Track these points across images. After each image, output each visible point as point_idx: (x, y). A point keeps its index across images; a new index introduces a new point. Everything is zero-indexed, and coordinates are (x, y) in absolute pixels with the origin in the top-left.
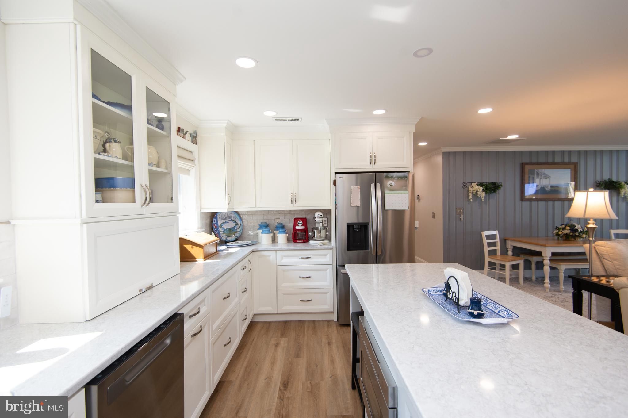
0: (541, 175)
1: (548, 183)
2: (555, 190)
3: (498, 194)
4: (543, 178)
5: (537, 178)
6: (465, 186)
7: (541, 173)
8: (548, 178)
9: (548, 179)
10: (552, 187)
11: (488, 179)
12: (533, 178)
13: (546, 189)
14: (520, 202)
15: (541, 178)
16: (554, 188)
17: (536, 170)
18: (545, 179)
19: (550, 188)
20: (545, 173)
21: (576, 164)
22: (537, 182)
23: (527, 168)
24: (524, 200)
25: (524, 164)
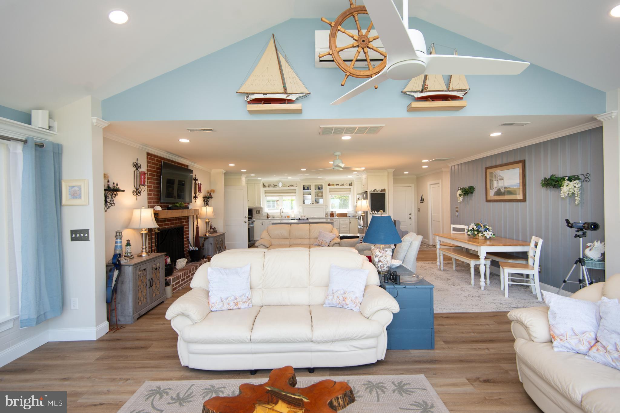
0: (498, 177)
1: (502, 185)
2: (508, 191)
3: (474, 195)
4: (499, 180)
5: (495, 180)
6: (458, 190)
7: (497, 175)
8: (503, 179)
9: (502, 181)
11: (467, 185)
12: (493, 180)
13: (501, 190)
14: (486, 203)
15: (498, 180)
17: (494, 173)
18: (500, 181)
19: (504, 189)
20: (500, 175)
21: (523, 162)
22: (495, 184)
23: (489, 171)
24: (488, 201)
25: (487, 168)
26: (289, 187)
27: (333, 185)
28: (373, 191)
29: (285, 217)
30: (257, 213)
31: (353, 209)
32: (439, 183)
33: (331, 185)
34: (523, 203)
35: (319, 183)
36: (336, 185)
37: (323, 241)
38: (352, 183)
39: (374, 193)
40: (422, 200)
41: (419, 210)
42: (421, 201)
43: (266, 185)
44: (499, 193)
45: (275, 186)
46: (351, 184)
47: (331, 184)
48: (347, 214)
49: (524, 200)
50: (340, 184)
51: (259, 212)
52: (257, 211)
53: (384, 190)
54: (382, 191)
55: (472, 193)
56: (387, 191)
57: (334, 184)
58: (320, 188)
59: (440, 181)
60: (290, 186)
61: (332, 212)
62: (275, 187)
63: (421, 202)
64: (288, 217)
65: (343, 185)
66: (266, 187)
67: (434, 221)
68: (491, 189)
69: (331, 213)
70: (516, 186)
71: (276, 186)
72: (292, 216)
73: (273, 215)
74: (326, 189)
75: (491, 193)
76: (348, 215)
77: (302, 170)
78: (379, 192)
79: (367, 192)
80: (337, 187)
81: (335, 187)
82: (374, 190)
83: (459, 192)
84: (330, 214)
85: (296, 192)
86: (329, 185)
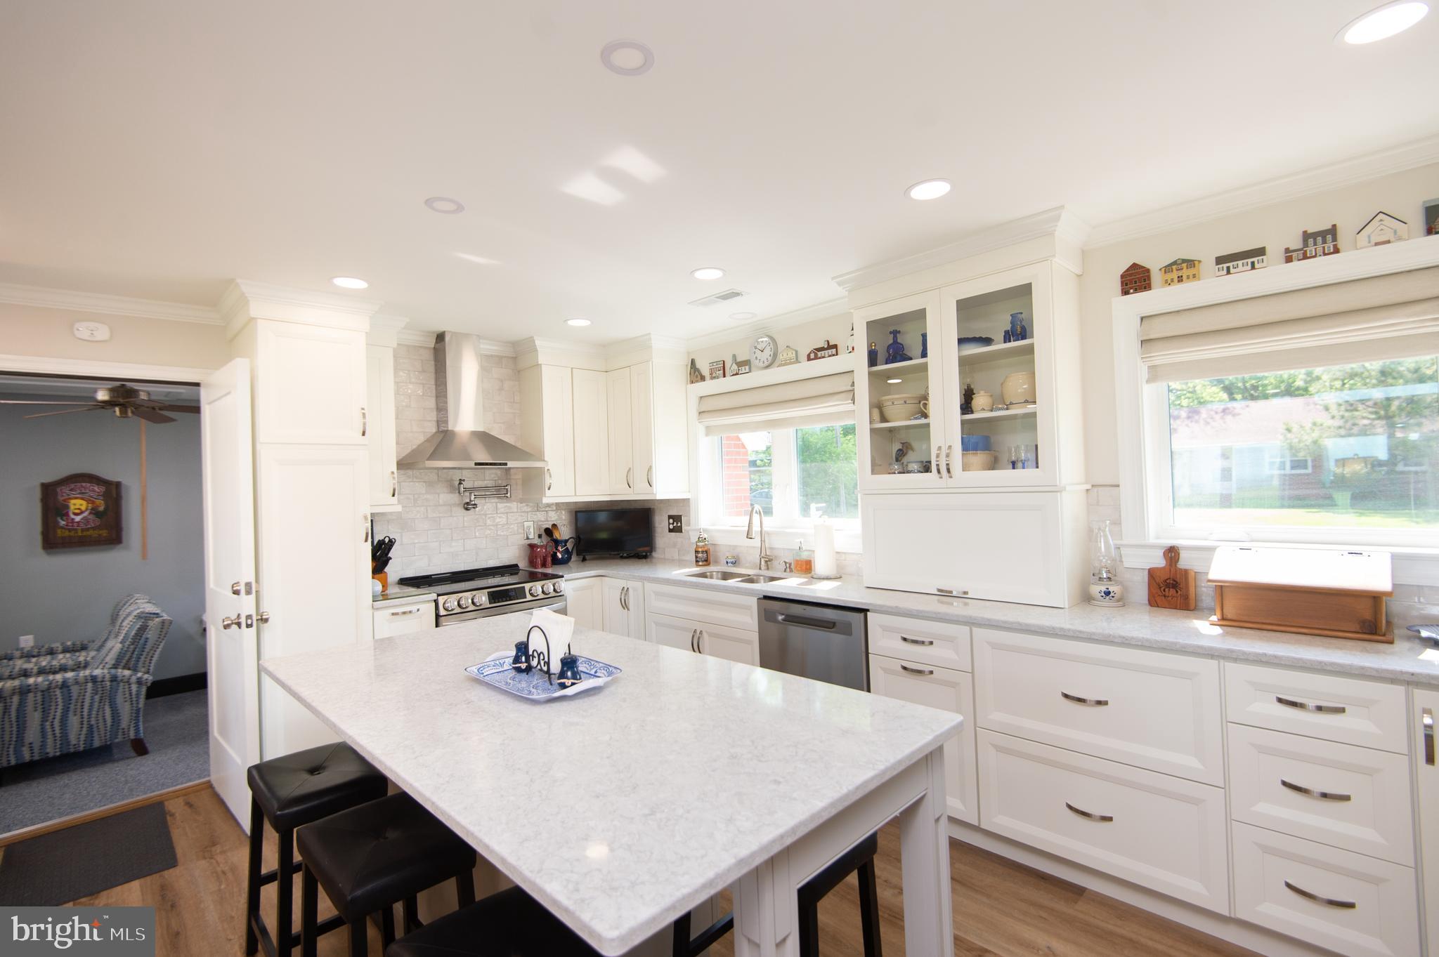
26: (809, 359)
27: (1182, 269)
30: (670, 531)
33: (1156, 277)
36: (1220, 260)
43: (705, 370)
45: (740, 364)
47: (1154, 263)
51: (676, 524)
52: (670, 517)
57: (1191, 263)
60: (815, 354)
61: (1172, 552)
62: (743, 369)
64: (807, 565)
66: (703, 378)
69: (1159, 562)
71: (746, 363)
73: (735, 547)
76: (1395, 619)
80: (1244, 282)
81: (1209, 286)
84: (1152, 573)
85: (851, 393)
86: (1135, 280)
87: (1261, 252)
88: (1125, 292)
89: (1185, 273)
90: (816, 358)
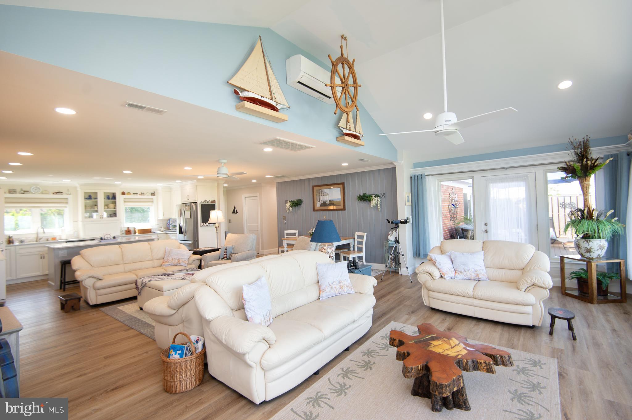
0: (323, 193)
1: (327, 199)
2: (332, 203)
3: (302, 206)
4: (324, 195)
5: (321, 196)
6: (286, 202)
7: (323, 192)
8: (327, 195)
9: (327, 196)
10: (330, 201)
11: (295, 198)
12: (319, 196)
13: (327, 202)
14: (313, 212)
16: (331, 202)
17: (320, 190)
20: (326, 192)
21: (343, 184)
22: (321, 198)
23: (315, 189)
24: (314, 210)
25: (314, 187)
26: (54, 194)
27: (129, 193)
28: (203, 202)
29: (48, 240)
31: (157, 224)
32: (257, 196)
33: (126, 194)
34: (343, 212)
35: (111, 190)
36: (134, 193)
37: (179, 259)
38: (155, 193)
39: (205, 204)
40: (235, 211)
41: (230, 221)
42: (233, 212)
44: (324, 204)
45: (24, 191)
46: (153, 194)
47: (126, 192)
48: (151, 229)
49: (344, 209)
50: (139, 193)
53: (214, 201)
54: (212, 202)
55: (300, 205)
56: (216, 202)
57: (130, 193)
58: (112, 197)
59: (258, 194)
60: (57, 193)
61: (128, 228)
62: (26, 193)
63: (233, 214)
64: (54, 239)
65: (142, 194)
67: (249, 230)
68: (318, 201)
69: (126, 229)
70: (338, 200)
71: (28, 191)
72: (64, 237)
73: (20, 238)
74: (120, 199)
75: (318, 205)
76: (152, 231)
77: (124, 172)
78: (210, 203)
79: (197, 202)
80: (135, 196)
81: (132, 196)
82: (205, 201)
83: (289, 204)
84: (126, 231)
85: (68, 202)
86: (123, 193)
87: (137, 194)
88: (122, 195)
89: (130, 194)
90: (56, 194)
